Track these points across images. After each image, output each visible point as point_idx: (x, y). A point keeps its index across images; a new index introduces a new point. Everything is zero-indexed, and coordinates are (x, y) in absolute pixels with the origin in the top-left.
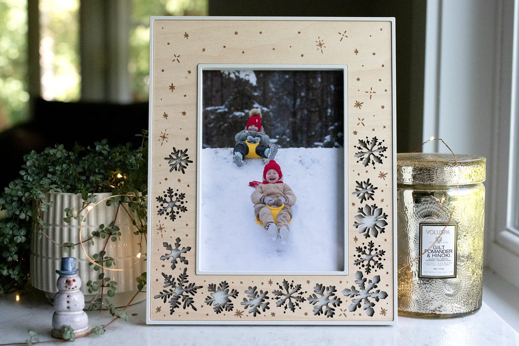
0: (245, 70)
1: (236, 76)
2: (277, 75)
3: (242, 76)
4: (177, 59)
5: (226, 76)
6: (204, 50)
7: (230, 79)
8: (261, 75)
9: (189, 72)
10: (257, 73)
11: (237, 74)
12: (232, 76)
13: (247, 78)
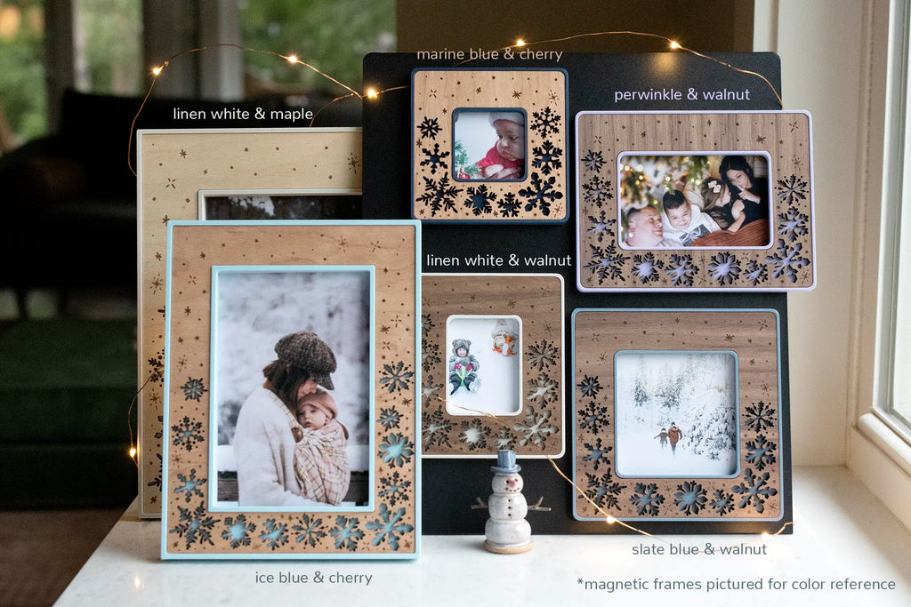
0: (259, 196)
1: (248, 204)
2: (300, 202)
3: (256, 203)
4: (172, 184)
5: (235, 203)
6: (206, 172)
7: (241, 208)
8: (280, 202)
9: (188, 201)
10: (275, 199)
11: (249, 201)
12: (243, 203)
13: (262, 206)
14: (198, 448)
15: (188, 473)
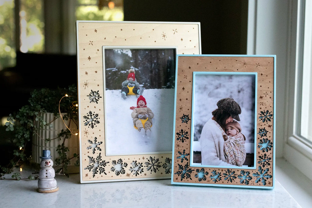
14: (186, 141)
15: (182, 151)
